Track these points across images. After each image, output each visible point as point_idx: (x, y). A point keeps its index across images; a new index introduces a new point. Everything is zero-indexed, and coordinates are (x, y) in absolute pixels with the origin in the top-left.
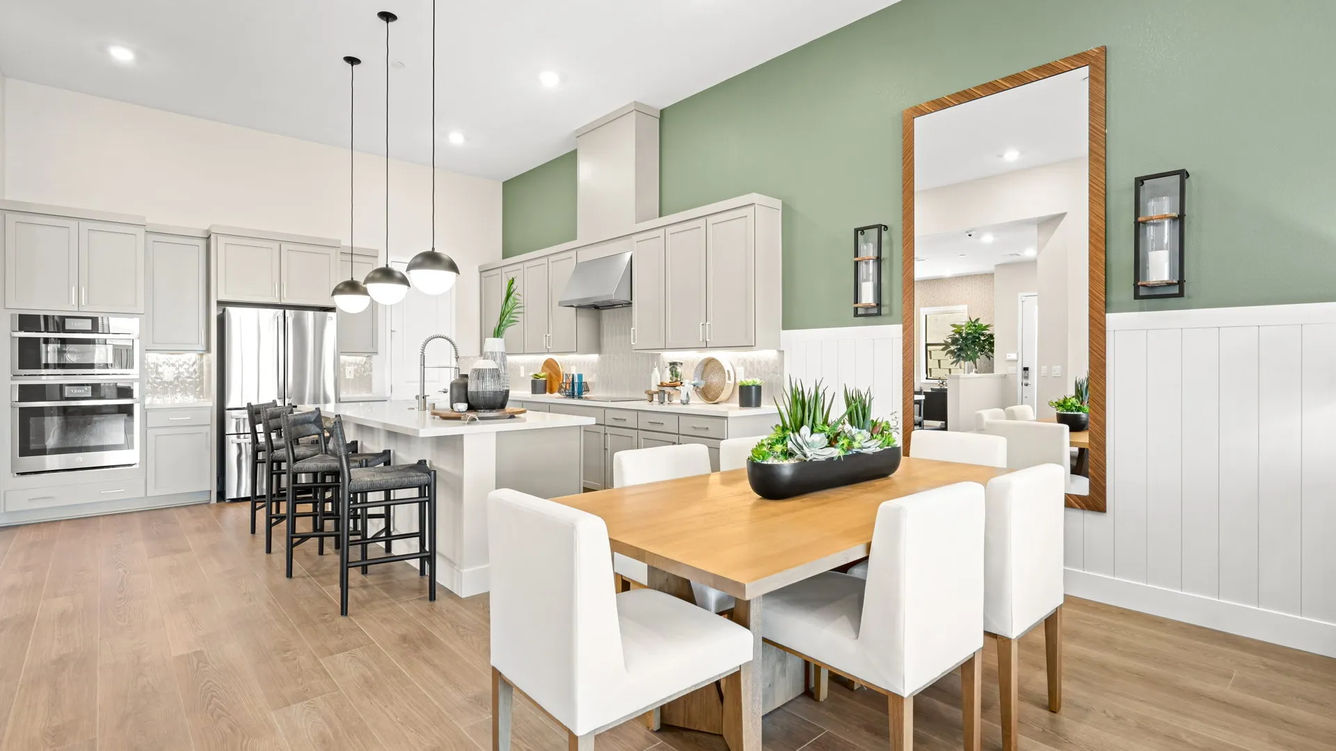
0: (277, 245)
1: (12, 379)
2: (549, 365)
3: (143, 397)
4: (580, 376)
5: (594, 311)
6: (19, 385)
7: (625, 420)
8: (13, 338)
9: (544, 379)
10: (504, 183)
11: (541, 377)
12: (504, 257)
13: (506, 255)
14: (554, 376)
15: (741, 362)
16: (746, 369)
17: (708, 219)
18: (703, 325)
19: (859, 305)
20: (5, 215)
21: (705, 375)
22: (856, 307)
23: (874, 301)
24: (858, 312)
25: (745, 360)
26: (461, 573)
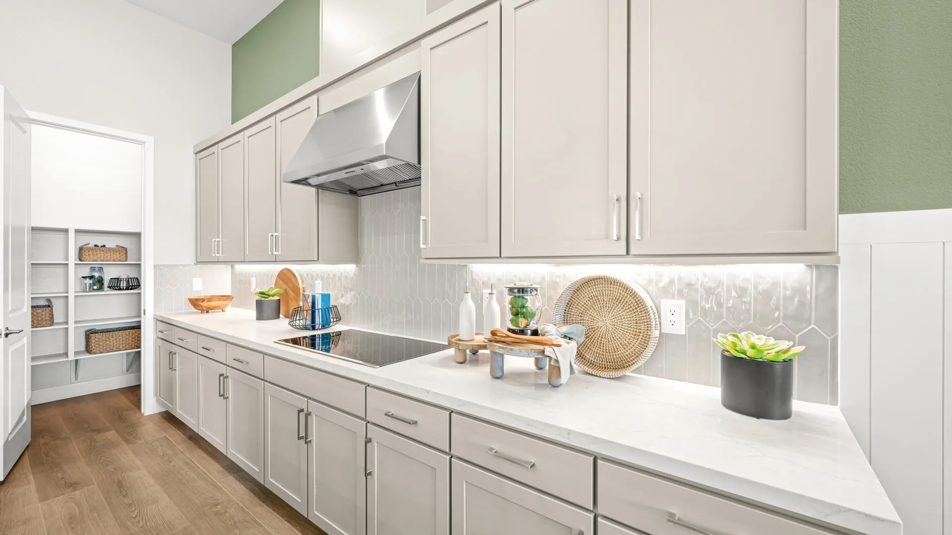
2: (286, 277)
4: (326, 298)
7: (416, 423)
9: (276, 298)
10: (232, 45)
11: (269, 296)
14: (292, 294)
15: (675, 288)
16: (692, 305)
18: (618, 200)
21: (575, 310)
25: (690, 285)
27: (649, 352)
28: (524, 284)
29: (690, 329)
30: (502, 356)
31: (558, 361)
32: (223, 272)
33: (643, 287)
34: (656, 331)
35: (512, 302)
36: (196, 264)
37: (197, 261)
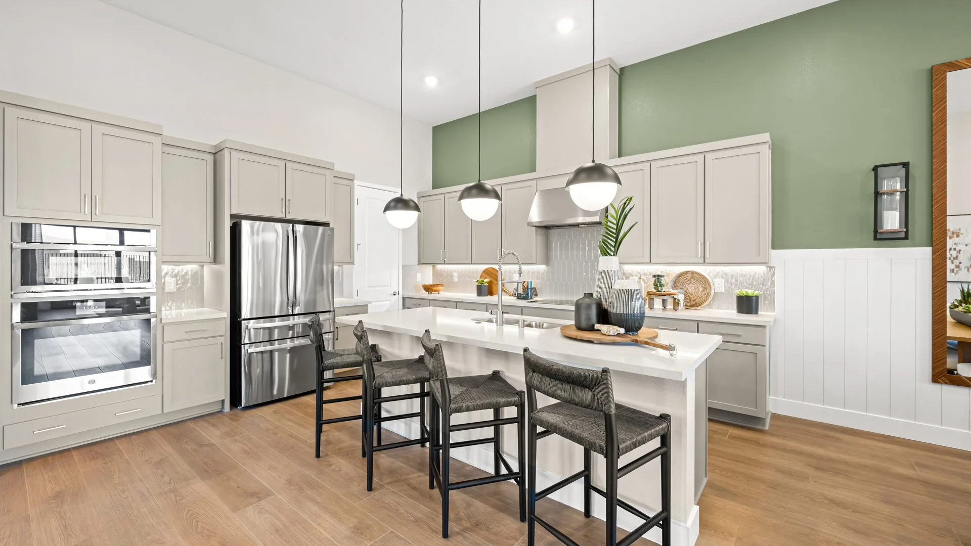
0: (283, 163)
1: (13, 297)
2: (490, 272)
3: (159, 308)
5: (544, 231)
6: (21, 303)
8: (14, 249)
9: (487, 284)
10: (434, 128)
11: (483, 282)
12: (434, 188)
13: (435, 186)
14: (494, 281)
15: (720, 275)
16: (727, 281)
17: (707, 155)
18: (701, 244)
19: (880, 231)
20: (4, 109)
21: (677, 285)
22: (876, 232)
23: (900, 227)
24: (878, 236)
25: (726, 274)
26: (688, 529)
27: (710, 299)
28: (660, 274)
29: (726, 290)
30: (653, 299)
31: (679, 300)
32: (429, 269)
33: (708, 274)
34: (713, 291)
35: (655, 281)
36: (418, 265)
37: (420, 263)
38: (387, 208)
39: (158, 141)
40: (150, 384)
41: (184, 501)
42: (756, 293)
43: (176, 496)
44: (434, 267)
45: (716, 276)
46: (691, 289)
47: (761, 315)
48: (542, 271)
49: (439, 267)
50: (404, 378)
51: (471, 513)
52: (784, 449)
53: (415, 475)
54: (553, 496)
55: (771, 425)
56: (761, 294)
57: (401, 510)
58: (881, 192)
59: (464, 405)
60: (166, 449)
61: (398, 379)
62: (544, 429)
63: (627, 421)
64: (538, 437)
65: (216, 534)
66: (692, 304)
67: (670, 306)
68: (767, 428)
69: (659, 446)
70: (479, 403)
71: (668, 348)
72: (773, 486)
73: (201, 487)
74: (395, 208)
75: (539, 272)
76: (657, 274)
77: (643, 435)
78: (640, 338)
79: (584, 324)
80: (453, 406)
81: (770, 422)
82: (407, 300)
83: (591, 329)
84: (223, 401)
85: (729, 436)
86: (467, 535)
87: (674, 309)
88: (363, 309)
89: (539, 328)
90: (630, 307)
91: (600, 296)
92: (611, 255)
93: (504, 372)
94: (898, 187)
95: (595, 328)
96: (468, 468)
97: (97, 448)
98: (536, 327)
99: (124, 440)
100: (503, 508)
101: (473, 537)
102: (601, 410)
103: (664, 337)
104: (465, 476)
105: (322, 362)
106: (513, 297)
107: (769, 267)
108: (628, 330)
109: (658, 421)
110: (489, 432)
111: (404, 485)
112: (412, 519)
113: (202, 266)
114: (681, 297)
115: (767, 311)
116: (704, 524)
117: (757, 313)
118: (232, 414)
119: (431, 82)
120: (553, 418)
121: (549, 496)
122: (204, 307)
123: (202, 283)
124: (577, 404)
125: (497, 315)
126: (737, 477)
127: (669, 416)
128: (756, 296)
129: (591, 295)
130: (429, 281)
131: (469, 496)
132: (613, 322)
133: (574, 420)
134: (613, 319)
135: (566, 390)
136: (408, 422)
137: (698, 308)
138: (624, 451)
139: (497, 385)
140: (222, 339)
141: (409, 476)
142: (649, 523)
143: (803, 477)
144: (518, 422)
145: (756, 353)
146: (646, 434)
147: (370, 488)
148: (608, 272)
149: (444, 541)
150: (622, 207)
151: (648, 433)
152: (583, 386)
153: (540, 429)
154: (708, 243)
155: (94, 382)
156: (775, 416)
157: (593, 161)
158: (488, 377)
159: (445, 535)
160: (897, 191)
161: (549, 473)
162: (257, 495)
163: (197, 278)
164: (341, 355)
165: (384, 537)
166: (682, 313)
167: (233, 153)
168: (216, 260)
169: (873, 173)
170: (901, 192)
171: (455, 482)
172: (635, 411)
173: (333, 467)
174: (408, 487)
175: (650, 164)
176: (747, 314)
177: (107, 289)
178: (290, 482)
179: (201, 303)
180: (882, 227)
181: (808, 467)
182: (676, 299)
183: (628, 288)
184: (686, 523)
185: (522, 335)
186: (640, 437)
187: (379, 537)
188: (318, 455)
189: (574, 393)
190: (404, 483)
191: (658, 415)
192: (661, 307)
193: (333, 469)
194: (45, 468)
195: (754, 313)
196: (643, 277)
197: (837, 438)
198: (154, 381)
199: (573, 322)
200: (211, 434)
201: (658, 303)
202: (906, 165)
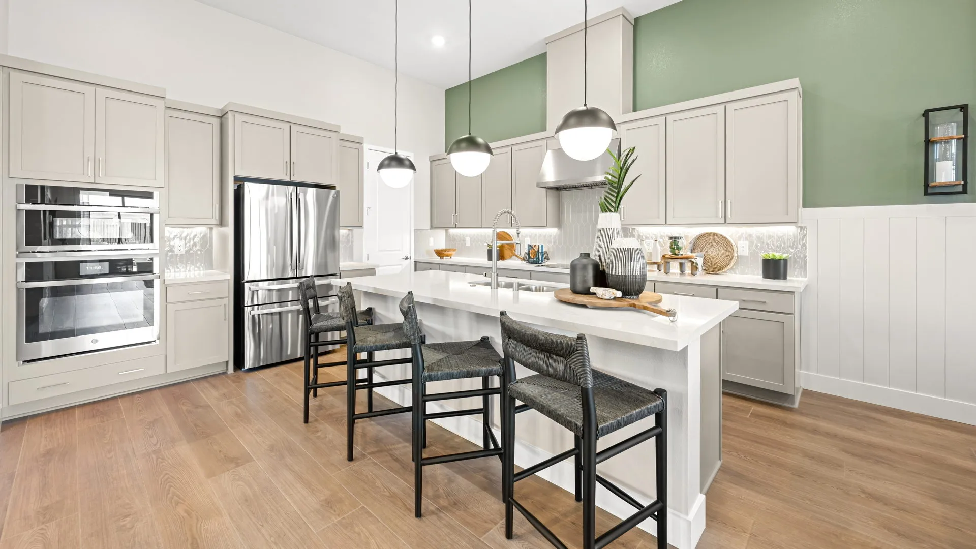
0: (288, 125)
1: (17, 256)
3: (162, 271)
4: (538, 247)
5: (555, 192)
6: (26, 263)
8: (19, 211)
10: (446, 91)
12: (448, 151)
15: (744, 236)
16: (751, 243)
17: (728, 105)
18: (721, 202)
19: (932, 184)
20: (9, 73)
21: (697, 248)
22: (926, 185)
23: (957, 179)
24: (930, 191)
25: (750, 236)
26: (689, 523)
27: (733, 262)
28: (677, 236)
29: (751, 253)
30: (669, 262)
31: (697, 264)
32: (442, 234)
33: (731, 236)
34: (736, 255)
35: (671, 243)
36: (430, 229)
37: (432, 227)
38: (381, 166)
39: (160, 104)
40: (153, 344)
41: (164, 464)
42: (784, 256)
43: (157, 459)
44: (447, 231)
45: (740, 238)
46: (712, 252)
47: (791, 280)
48: (554, 235)
49: (452, 231)
50: (387, 343)
51: (451, 490)
52: (815, 431)
53: (400, 446)
54: (543, 474)
55: (800, 402)
56: (791, 258)
57: (378, 483)
58: (933, 139)
59: (439, 372)
60: (163, 408)
61: (380, 344)
62: (523, 403)
63: (614, 396)
64: (517, 411)
65: (184, 501)
66: (712, 268)
67: (688, 270)
68: (796, 405)
69: (654, 425)
70: (456, 370)
71: (669, 313)
72: (800, 474)
73: (185, 450)
74: (389, 166)
75: (551, 236)
76: (674, 236)
77: (629, 414)
78: (640, 302)
79: (579, 287)
80: (426, 373)
81: (801, 399)
82: (418, 264)
83: (587, 292)
84: (227, 362)
85: (751, 414)
86: (442, 515)
87: (692, 273)
88: (371, 272)
89: (540, 291)
90: (628, 268)
91: (599, 256)
92: (611, 211)
93: (494, 338)
94: (955, 134)
95: (591, 291)
96: (457, 440)
97: (100, 407)
98: (536, 290)
99: (127, 399)
100: (487, 487)
101: (447, 517)
102: (576, 383)
103: (667, 301)
104: (452, 448)
105: (311, 324)
106: (523, 262)
107: (800, 227)
108: (626, 294)
109: (651, 397)
110: (477, 402)
111: (387, 455)
112: (387, 494)
113: (211, 229)
114: (700, 261)
115: (797, 276)
116: (712, 515)
117: (785, 278)
118: (235, 376)
119: (438, 42)
120: (530, 390)
121: (537, 474)
122: (213, 269)
123: (211, 246)
124: (550, 375)
125: (491, 277)
126: (757, 461)
127: (665, 391)
128: (784, 259)
129: (588, 255)
130: (442, 246)
131: (453, 471)
132: (610, 285)
133: (555, 394)
134: (610, 281)
135: (539, 358)
136: (402, 388)
137: (719, 272)
138: (605, 431)
139: (483, 352)
140: (225, 301)
141: (393, 447)
142: (643, 513)
143: (838, 465)
144: (500, 393)
145: (783, 322)
146: (634, 412)
147: (350, 458)
148: (607, 230)
149: (415, 521)
150: (623, 160)
151: (637, 410)
152: (557, 355)
153: (518, 403)
154: (729, 201)
155: (97, 341)
156: (806, 393)
157: (585, 105)
158: (475, 343)
159: (418, 514)
160: (952, 138)
161: (539, 450)
162: (237, 460)
163: (206, 241)
164: (333, 318)
165: (353, 513)
166: (702, 278)
167: (237, 115)
168: (222, 223)
169: (923, 119)
170: (958, 139)
171: (441, 455)
172: (627, 385)
173: (319, 434)
174: (391, 458)
175: (666, 118)
176: (774, 279)
177: (111, 250)
178: (272, 448)
179: (210, 265)
180: (934, 180)
181: (843, 453)
182: (694, 262)
183: (627, 247)
184: (687, 514)
185: (516, 299)
186: (627, 415)
187: (348, 512)
188: (306, 421)
189: (547, 362)
190: (387, 454)
191: (653, 390)
192: (678, 271)
193: (319, 436)
194: (46, 424)
195: (782, 278)
196: (659, 239)
197: (880, 420)
198: (157, 341)
199: (568, 286)
200: (209, 395)
201: (674, 267)
202: (964, 108)
